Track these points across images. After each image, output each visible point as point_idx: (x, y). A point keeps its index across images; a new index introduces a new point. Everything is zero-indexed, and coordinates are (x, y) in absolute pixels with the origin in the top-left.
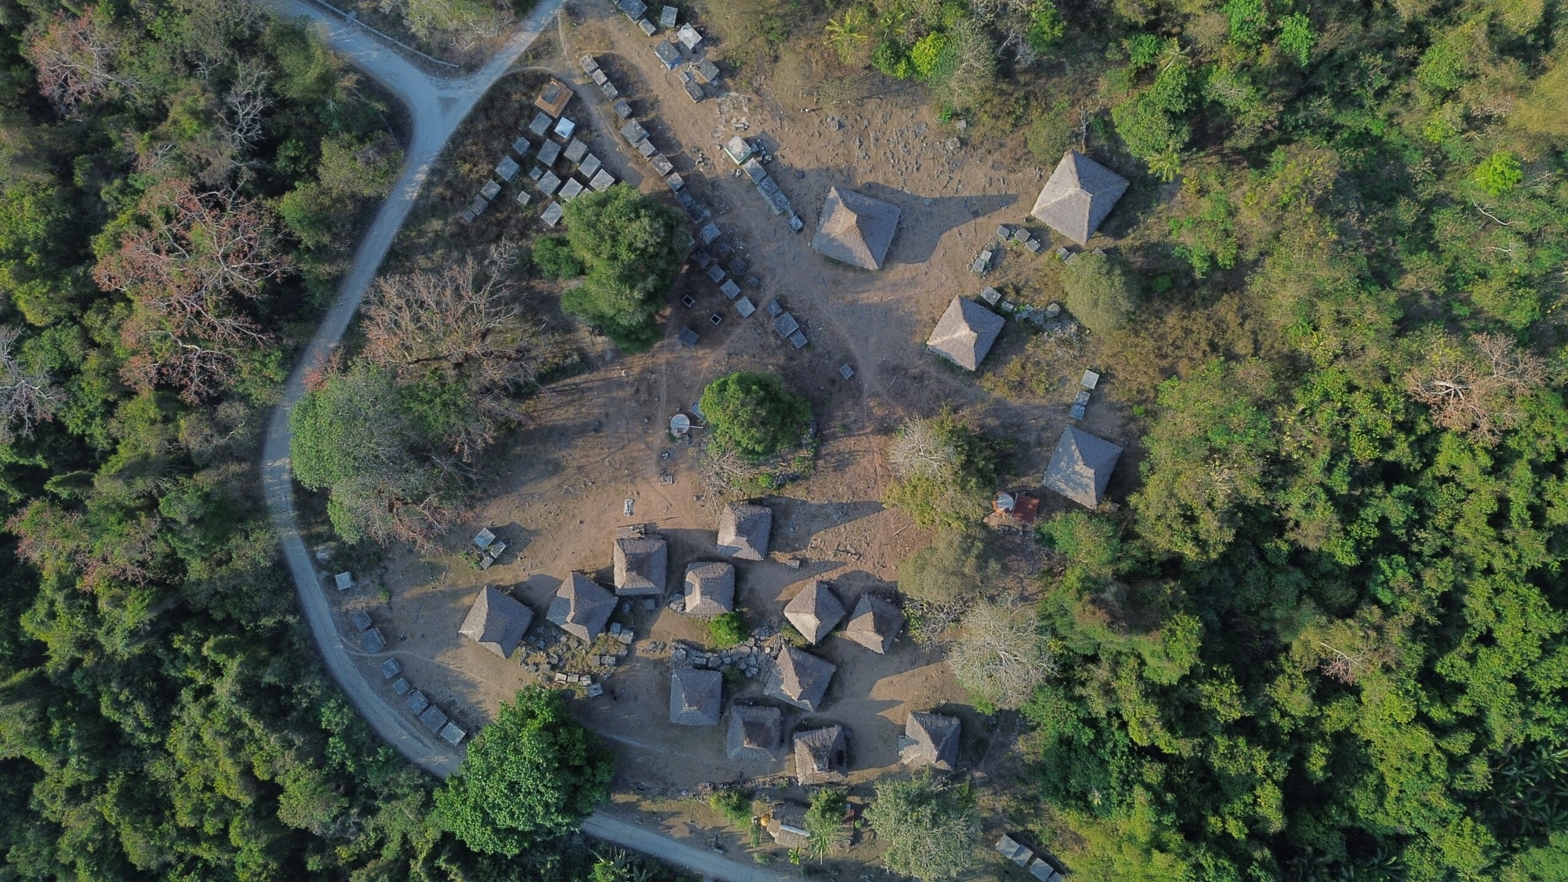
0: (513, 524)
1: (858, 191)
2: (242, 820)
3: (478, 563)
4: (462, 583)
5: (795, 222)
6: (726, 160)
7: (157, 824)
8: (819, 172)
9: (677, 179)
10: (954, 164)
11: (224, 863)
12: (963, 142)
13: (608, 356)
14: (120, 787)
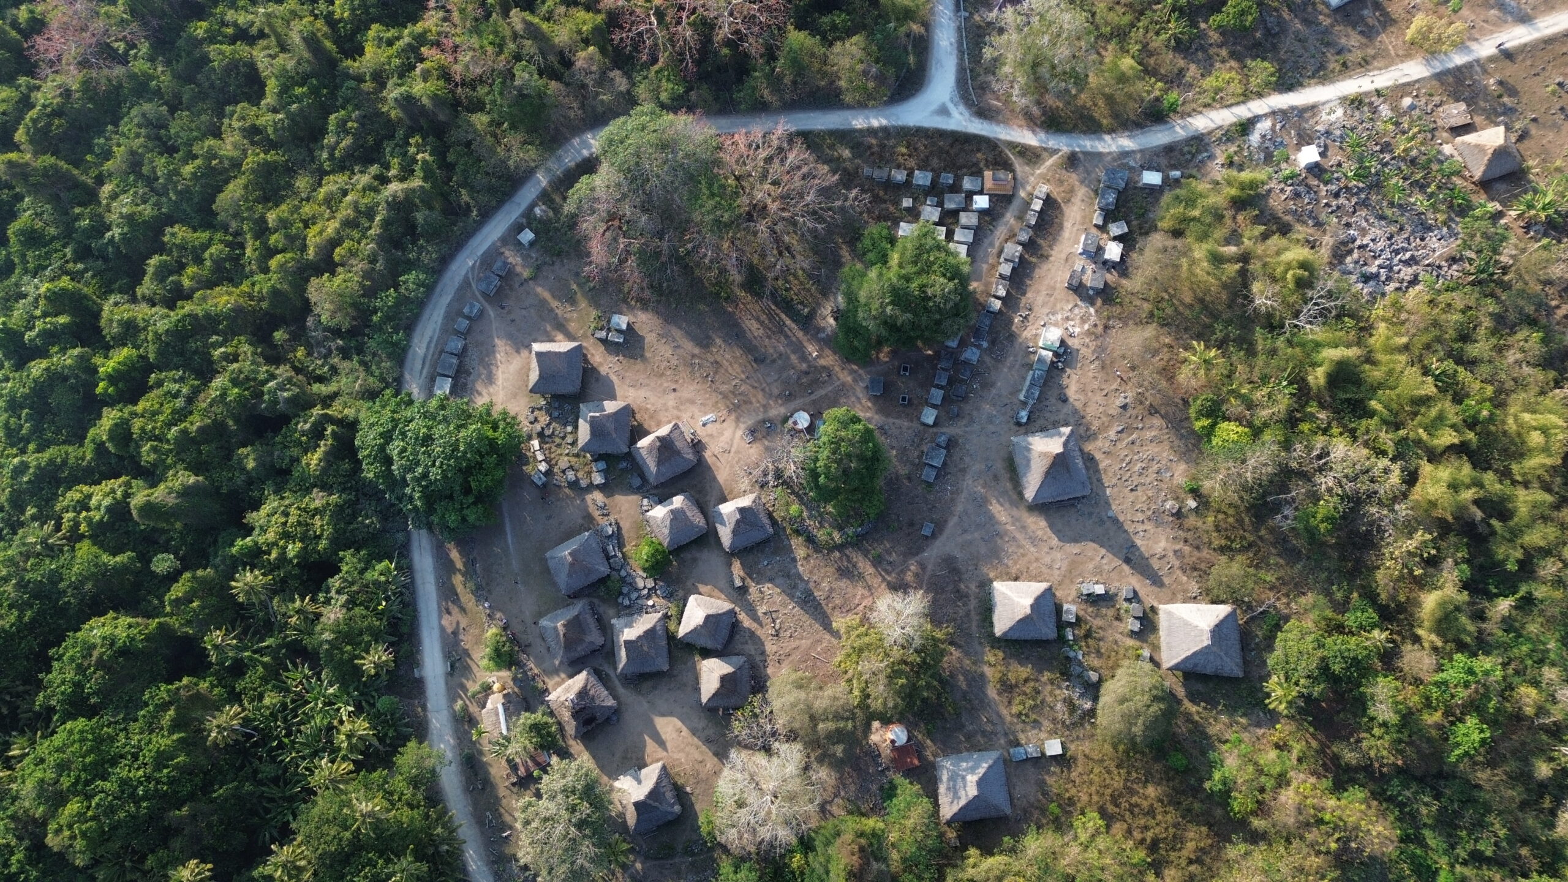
0: (642, 338)
1: (1081, 450)
2: (293, 259)
3: (596, 328)
4: (572, 326)
5: (1024, 415)
6: (1036, 335)
7: (257, 201)
8: (1075, 412)
9: (997, 305)
10: (1156, 518)
11: (247, 269)
12: (1178, 515)
13: (823, 335)
14: (275, 162)
